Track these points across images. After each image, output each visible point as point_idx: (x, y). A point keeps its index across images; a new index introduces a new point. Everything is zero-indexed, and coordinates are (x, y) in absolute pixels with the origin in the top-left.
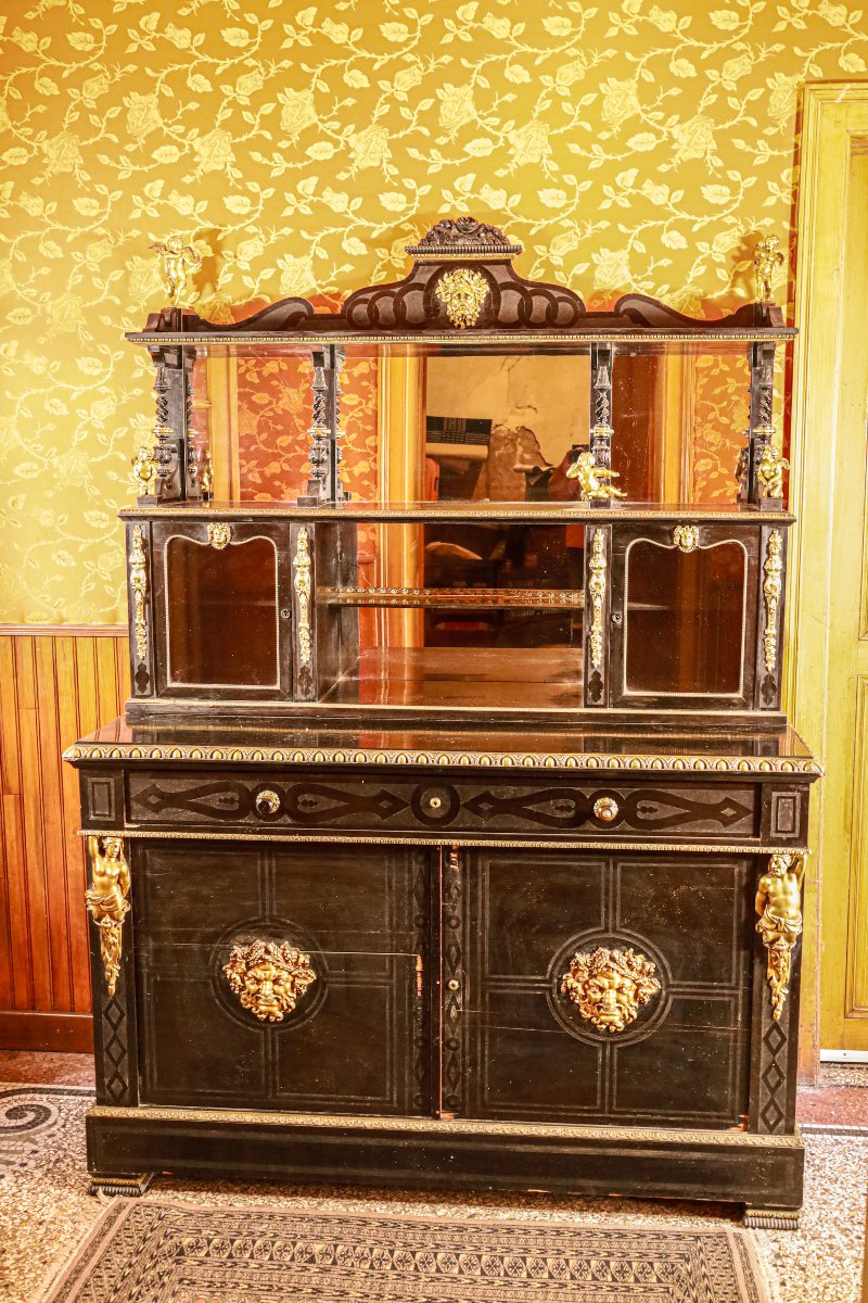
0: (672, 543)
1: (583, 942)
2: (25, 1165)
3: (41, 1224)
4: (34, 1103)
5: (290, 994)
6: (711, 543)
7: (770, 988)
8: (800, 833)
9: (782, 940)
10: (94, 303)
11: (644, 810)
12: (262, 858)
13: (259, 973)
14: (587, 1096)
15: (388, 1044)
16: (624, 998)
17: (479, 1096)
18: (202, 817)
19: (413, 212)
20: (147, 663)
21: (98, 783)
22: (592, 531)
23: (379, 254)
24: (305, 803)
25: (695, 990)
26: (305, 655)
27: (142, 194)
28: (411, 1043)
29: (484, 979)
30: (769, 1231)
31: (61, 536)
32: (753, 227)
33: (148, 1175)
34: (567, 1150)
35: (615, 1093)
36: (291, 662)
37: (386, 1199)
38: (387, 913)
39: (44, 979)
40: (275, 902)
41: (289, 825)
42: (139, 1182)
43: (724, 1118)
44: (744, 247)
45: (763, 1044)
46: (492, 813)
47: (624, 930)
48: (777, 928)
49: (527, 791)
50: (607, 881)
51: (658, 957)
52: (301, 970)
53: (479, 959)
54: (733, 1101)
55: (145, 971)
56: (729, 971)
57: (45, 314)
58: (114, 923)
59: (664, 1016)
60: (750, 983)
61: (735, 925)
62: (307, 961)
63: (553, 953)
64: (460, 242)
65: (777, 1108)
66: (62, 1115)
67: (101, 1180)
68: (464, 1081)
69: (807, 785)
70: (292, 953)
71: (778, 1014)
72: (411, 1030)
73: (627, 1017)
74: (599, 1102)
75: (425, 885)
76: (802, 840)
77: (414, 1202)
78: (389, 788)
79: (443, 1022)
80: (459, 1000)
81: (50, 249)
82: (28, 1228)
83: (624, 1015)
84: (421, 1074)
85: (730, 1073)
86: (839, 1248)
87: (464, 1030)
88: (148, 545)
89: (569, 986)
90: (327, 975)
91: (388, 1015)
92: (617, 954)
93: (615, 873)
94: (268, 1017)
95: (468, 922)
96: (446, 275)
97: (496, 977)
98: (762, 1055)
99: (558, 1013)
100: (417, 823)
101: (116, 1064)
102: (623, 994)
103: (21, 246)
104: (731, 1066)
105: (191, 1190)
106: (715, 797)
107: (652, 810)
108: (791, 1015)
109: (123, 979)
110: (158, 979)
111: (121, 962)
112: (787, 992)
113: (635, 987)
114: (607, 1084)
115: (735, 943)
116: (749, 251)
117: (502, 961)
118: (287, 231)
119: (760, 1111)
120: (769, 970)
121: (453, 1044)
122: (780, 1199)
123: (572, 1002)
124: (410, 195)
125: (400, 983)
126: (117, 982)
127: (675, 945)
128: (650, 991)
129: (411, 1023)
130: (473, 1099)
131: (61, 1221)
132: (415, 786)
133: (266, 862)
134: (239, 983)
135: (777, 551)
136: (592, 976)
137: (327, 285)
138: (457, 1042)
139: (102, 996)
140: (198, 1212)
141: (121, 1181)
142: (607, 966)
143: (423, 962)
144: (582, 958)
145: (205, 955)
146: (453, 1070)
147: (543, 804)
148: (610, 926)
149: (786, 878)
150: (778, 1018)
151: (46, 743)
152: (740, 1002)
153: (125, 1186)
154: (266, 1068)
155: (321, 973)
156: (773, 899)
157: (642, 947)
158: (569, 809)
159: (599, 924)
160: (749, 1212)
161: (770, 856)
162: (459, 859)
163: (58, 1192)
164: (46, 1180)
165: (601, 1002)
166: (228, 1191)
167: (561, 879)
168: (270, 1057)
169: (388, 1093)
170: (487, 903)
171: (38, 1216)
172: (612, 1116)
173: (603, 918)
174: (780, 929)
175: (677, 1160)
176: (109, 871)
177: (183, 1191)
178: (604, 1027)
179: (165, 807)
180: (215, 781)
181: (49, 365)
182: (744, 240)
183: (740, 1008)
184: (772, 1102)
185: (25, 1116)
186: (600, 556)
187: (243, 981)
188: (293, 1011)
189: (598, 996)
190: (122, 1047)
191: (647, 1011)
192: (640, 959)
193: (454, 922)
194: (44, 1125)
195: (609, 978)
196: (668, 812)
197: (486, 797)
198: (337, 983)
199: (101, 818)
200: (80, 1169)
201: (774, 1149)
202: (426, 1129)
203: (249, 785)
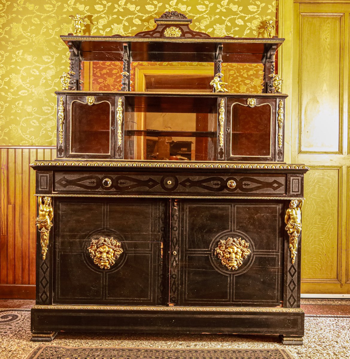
0: (247, 104)
1: (222, 236)
2: (7, 332)
3: (10, 351)
4: (12, 314)
5: (113, 258)
6: (260, 104)
7: (290, 251)
8: (301, 192)
9: (295, 233)
10: (49, 38)
11: (245, 185)
12: (104, 206)
13: (102, 249)
14: (224, 295)
15: (149, 277)
16: (238, 257)
17: (183, 297)
18: (82, 189)
19: (156, 11)
20: (63, 145)
21: (43, 176)
22: (220, 100)
23: (145, 24)
24: (121, 183)
25: (263, 253)
26: (120, 142)
27: (67, 4)
28: (158, 277)
29: (186, 251)
30: (292, 346)
31: (34, 115)
32: (264, 19)
33: (55, 334)
34: (217, 316)
35: (234, 294)
36: (115, 145)
37: (147, 340)
38: (150, 226)
39: (19, 272)
40: (108, 222)
41: (115, 192)
42: (51, 335)
43: (274, 302)
44: (262, 25)
45: (288, 273)
46: (190, 186)
47: (237, 231)
48: (293, 227)
49: (203, 178)
50: (231, 212)
51: (250, 241)
52: (118, 248)
53: (184, 243)
54: (278, 296)
55: (57, 250)
56: (275, 246)
57: (33, 42)
58: (46, 231)
59: (252, 263)
60: (283, 250)
61: (277, 228)
62: (120, 245)
63: (212, 240)
64: (172, 18)
65: (294, 298)
66: (22, 317)
67: (36, 335)
68: (178, 290)
69: (303, 174)
70: (114, 242)
71: (294, 261)
72: (158, 272)
73: (239, 264)
74: (228, 297)
75: (165, 215)
76: (302, 195)
77: (158, 340)
78: (152, 177)
79: (171, 268)
80: (177, 259)
81: (36, 21)
82: (5, 353)
83: (238, 263)
84: (162, 289)
85: (276, 285)
86: (320, 350)
87: (178, 271)
88: (65, 104)
89: (218, 252)
90: (126, 250)
91: (150, 266)
92: (235, 239)
93: (234, 209)
94: (104, 267)
95: (180, 228)
96: (167, 28)
97: (191, 249)
98: (288, 277)
99: (213, 263)
100: (163, 190)
101: (44, 287)
102: (238, 255)
103: (26, 19)
104: (276, 282)
105: (71, 339)
106: (271, 179)
107: (248, 185)
108: (298, 261)
109: (49, 253)
110: (62, 253)
111: (48, 247)
112: (296, 253)
113: (241, 252)
114: (231, 290)
115: (277, 235)
116: (263, 26)
117: (193, 244)
118: (115, 16)
119: (288, 299)
120: (290, 245)
121: (174, 276)
122: (296, 333)
123: (219, 259)
124: (155, 6)
125: (155, 253)
126: (46, 255)
127: (256, 236)
128: (247, 254)
129: (158, 268)
130: (181, 298)
131: (19, 350)
132: (162, 177)
133: (106, 207)
134: (94, 254)
135: (282, 106)
136: (226, 248)
137: (128, 33)
138: (176, 275)
139: (40, 260)
140: (72, 349)
141: (44, 335)
142: (232, 244)
143: (163, 245)
144: (223, 242)
145: (81, 243)
146: (174, 286)
147: (209, 183)
148: (233, 229)
149: (296, 209)
150: (294, 263)
151: (25, 186)
152: (280, 257)
153: (45, 337)
154: (103, 288)
155: (125, 250)
156: (292, 217)
157: (244, 237)
158: (218, 184)
159: (228, 229)
160: (285, 339)
161: (290, 201)
162: (177, 205)
163: (18, 341)
164: (14, 337)
165: (230, 258)
166: (86, 339)
167: (215, 211)
168: (104, 283)
169: (149, 297)
170: (188, 221)
171: (9, 349)
172: (233, 303)
173: (230, 226)
174: (295, 228)
175: (258, 319)
176: (45, 210)
177: (68, 339)
178: (230, 268)
179: (68, 185)
180: (87, 175)
181: (33, 58)
182: (262, 23)
183: (280, 260)
184: (292, 295)
185: (8, 317)
186: (223, 108)
187: (95, 253)
188: (114, 265)
189: (229, 256)
190: (47, 281)
191: (246, 262)
192: (243, 242)
193: (175, 229)
194: (15, 320)
195: (233, 248)
196: (254, 185)
197: (188, 180)
198: (131, 253)
199: (43, 190)
200: (28, 333)
201: (293, 313)
202: (164, 310)
203: (100, 176)
